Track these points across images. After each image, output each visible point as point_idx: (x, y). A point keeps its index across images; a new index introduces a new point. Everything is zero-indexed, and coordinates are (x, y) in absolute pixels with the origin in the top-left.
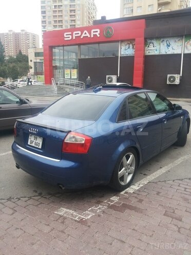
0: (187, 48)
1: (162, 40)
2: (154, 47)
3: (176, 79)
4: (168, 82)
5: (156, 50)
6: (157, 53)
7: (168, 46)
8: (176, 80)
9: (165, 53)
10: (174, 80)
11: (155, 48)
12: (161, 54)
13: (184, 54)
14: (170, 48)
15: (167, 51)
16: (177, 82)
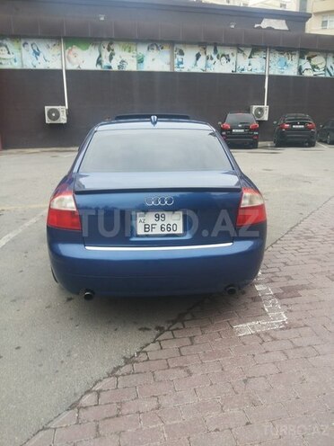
0: (69, 60)
1: (23, 41)
2: (9, 53)
3: (61, 114)
4: (48, 121)
5: (15, 61)
6: (17, 66)
7: (37, 54)
8: (61, 116)
9: (32, 67)
10: (58, 116)
11: (11, 56)
12: (25, 68)
13: (67, 71)
14: (41, 58)
15: (36, 62)
16: (63, 119)
